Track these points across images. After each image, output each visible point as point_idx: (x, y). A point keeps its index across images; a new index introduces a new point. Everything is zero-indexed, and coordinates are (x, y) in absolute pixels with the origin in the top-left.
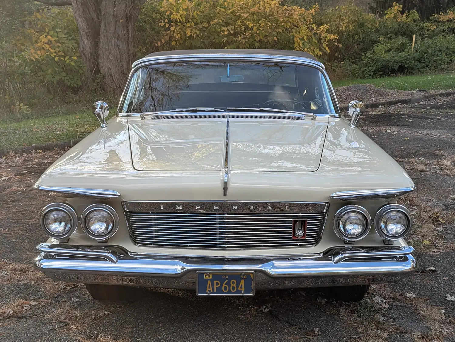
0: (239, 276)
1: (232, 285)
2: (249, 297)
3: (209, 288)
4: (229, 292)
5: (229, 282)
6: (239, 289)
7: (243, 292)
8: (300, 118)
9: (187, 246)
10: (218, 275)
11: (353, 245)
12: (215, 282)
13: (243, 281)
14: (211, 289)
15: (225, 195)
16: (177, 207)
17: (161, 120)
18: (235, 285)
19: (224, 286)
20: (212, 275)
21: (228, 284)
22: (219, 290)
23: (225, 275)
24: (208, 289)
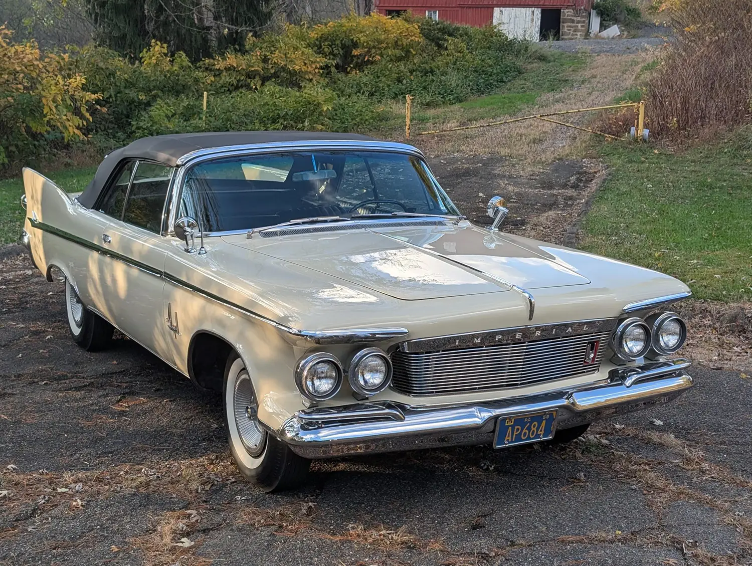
0: (542, 416)
1: (533, 429)
2: (548, 441)
3: (509, 436)
4: (529, 438)
5: (530, 426)
6: (539, 433)
7: (541, 436)
8: (440, 223)
9: (475, 389)
10: (520, 420)
11: (625, 366)
12: (516, 427)
13: (544, 422)
14: (510, 438)
15: (530, 319)
16: (475, 339)
17: (276, 237)
18: (535, 429)
19: (524, 431)
20: (515, 420)
21: (529, 429)
22: (518, 438)
23: (528, 418)
24: (507, 438)
